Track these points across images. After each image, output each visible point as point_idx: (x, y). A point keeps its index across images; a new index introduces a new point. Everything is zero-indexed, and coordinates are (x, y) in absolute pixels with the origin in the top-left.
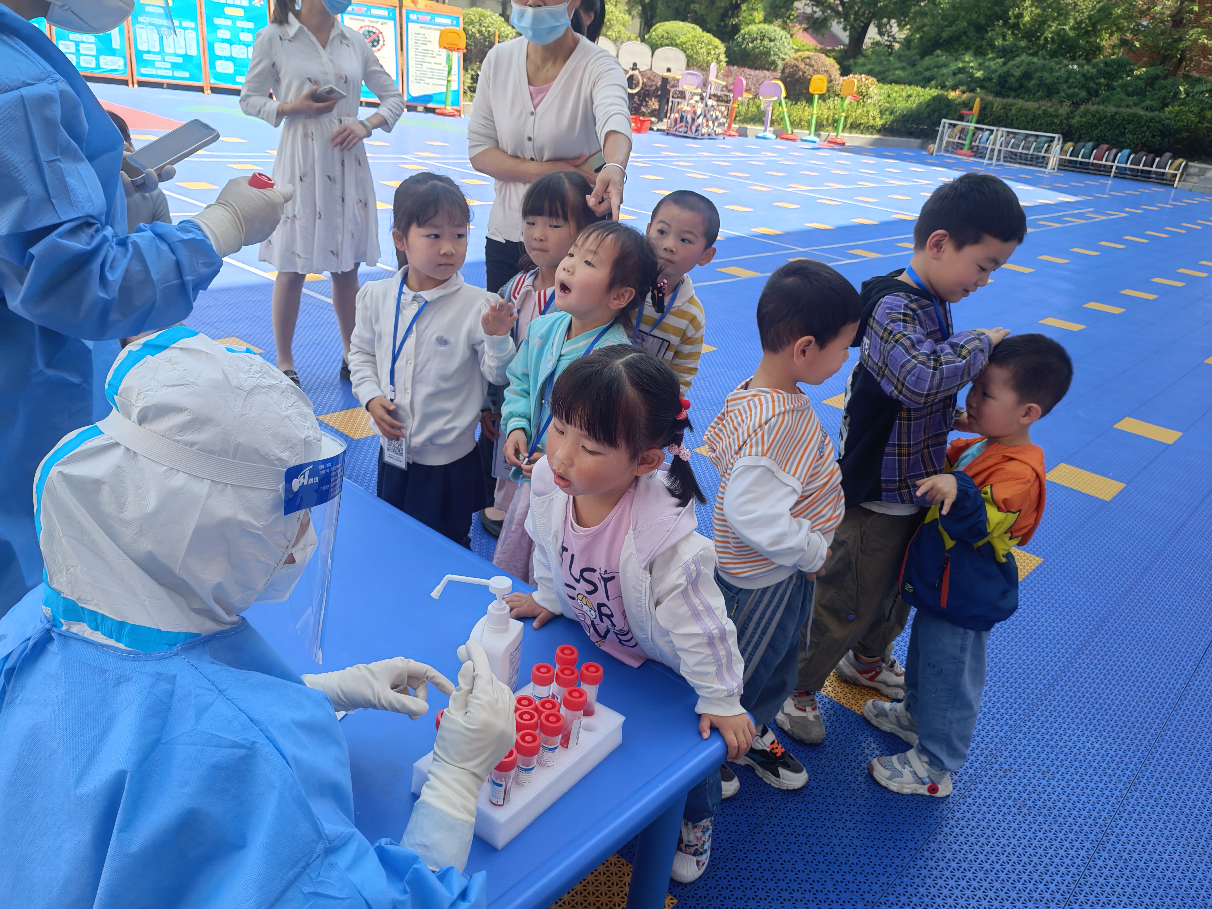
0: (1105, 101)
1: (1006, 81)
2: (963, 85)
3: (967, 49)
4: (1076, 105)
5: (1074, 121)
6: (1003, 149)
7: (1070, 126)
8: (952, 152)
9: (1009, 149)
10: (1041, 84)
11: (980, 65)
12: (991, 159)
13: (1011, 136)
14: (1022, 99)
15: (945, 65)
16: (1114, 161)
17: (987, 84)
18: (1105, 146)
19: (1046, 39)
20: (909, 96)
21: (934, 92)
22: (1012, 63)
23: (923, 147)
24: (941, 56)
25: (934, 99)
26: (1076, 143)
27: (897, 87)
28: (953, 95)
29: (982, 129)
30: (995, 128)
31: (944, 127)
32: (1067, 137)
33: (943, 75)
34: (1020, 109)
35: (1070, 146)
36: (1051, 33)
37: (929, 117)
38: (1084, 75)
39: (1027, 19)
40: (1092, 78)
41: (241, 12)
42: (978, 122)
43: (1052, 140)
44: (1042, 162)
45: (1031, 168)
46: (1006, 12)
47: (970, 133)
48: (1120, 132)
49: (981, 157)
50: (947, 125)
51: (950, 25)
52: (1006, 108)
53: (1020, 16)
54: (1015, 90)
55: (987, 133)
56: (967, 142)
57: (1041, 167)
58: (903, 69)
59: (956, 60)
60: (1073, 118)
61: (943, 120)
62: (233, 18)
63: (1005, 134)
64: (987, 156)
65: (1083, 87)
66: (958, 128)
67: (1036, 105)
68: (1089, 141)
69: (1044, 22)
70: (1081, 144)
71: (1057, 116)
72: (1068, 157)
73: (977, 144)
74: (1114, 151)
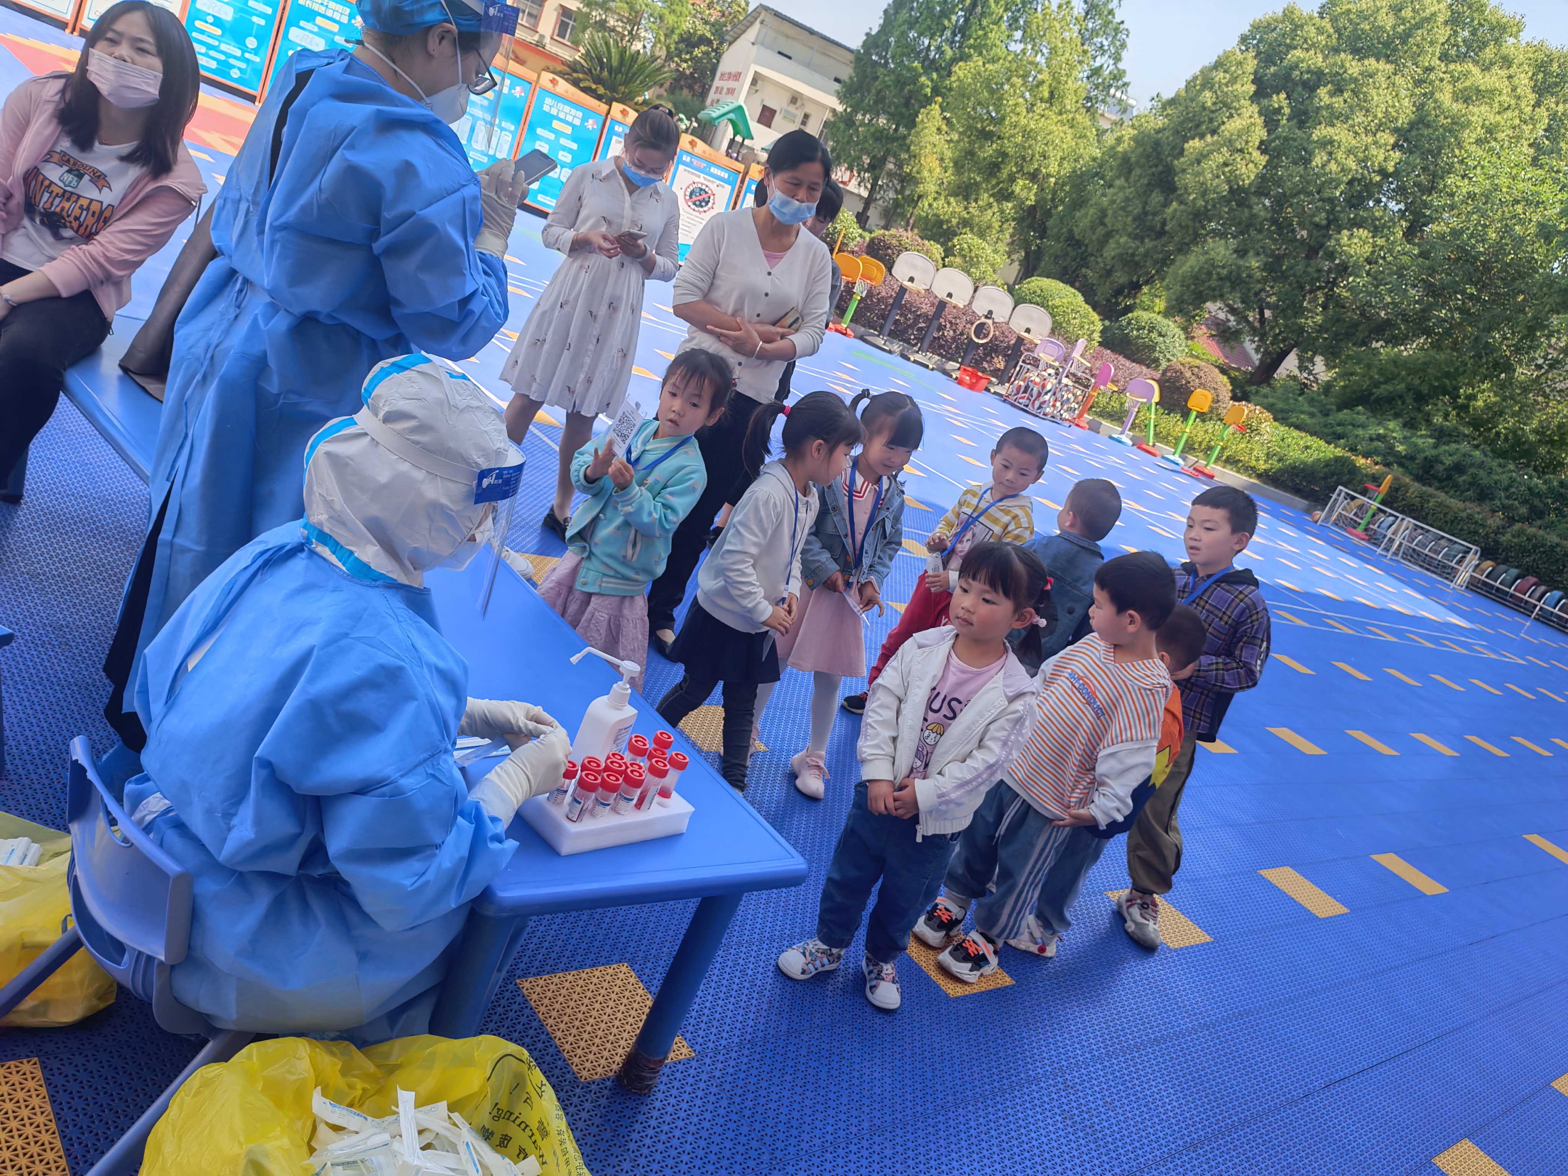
0: (1550, 526)
1: (1432, 467)
2: (1378, 455)
3: (1397, 416)
4: (1511, 520)
5: (1503, 539)
6: (1405, 542)
7: (1496, 542)
8: (1341, 528)
9: (1413, 545)
10: (1474, 483)
11: (1405, 438)
12: (1387, 550)
13: (1419, 531)
14: (1446, 493)
15: (1363, 426)
16: (1539, 601)
17: (1407, 463)
18: (1532, 579)
19: (1497, 433)
20: (1307, 448)
21: (1339, 452)
22: (1445, 448)
23: (1309, 511)
24: (1361, 414)
25: (1337, 459)
26: (1498, 564)
27: (1296, 433)
28: (1362, 462)
29: (1384, 512)
30: (1401, 516)
31: (1339, 495)
32: (1486, 554)
33: (1357, 436)
34: (1440, 504)
35: (1488, 565)
36: (1505, 428)
37: (1325, 478)
38: (1530, 489)
39: (1480, 403)
40: (1539, 495)
41: (568, 130)
42: (1383, 502)
43: (1467, 551)
44: (1449, 573)
45: (1434, 576)
46: (1457, 389)
47: (1370, 513)
48: (1558, 568)
49: (1374, 544)
50: (1343, 494)
51: (1385, 383)
52: (1424, 497)
53: (1473, 397)
54: (1440, 481)
55: (1392, 519)
56: (1363, 522)
57: (1446, 578)
58: (1312, 415)
59: (1379, 424)
60: (1503, 534)
61: (1340, 487)
62: (558, 134)
63: (1411, 526)
64: (1383, 545)
65: (1525, 502)
66: (1357, 502)
67: (1461, 505)
68: (1517, 567)
69: (1501, 413)
70: (1503, 567)
71: (1483, 526)
72: (1483, 578)
73: (1375, 527)
74: (1543, 588)
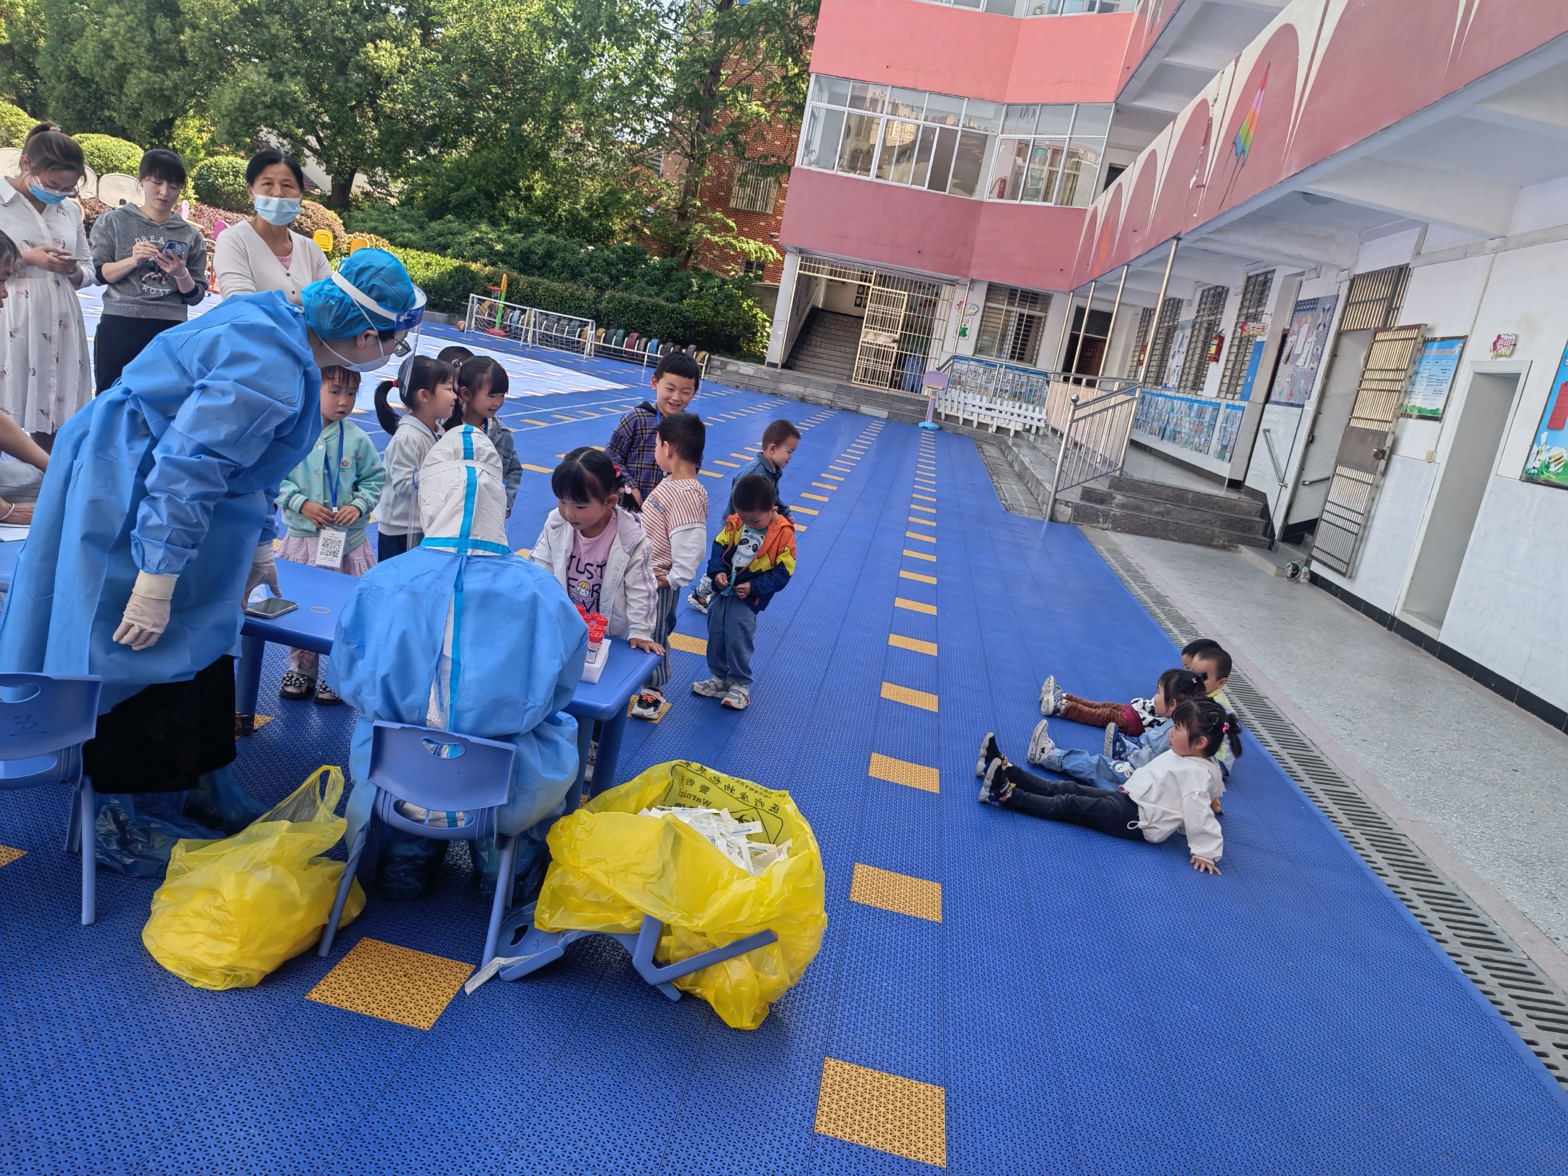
0: (627, 288)
1: (528, 258)
2: (483, 257)
3: (481, 217)
4: (601, 289)
5: (602, 306)
6: (537, 330)
7: (598, 311)
8: (483, 330)
9: (543, 331)
10: (565, 265)
11: (499, 237)
12: (526, 340)
13: (544, 317)
14: (548, 278)
15: (460, 233)
16: (645, 350)
17: (508, 259)
18: (636, 335)
19: (560, 216)
20: (428, 264)
21: (457, 263)
22: (531, 240)
23: (450, 323)
24: (451, 221)
25: (457, 269)
26: (608, 329)
27: (413, 253)
28: (474, 266)
29: (512, 308)
30: (525, 308)
31: (472, 302)
32: (598, 323)
33: (460, 243)
34: (547, 290)
35: (603, 332)
36: (565, 211)
37: (453, 289)
38: (605, 260)
39: (538, 193)
40: (612, 264)
42: (506, 300)
43: (587, 324)
44: (577, 347)
45: (568, 352)
46: (516, 182)
47: (500, 311)
48: (647, 321)
49: (515, 338)
50: (475, 300)
51: (457, 189)
52: (533, 286)
53: (530, 188)
54: (539, 269)
55: (519, 312)
56: (498, 320)
57: (577, 352)
58: (412, 231)
59: (472, 227)
60: (600, 303)
61: (471, 295)
63: (538, 315)
64: (522, 337)
65: (605, 272)
66: (486, 305)
67: (562, 287)
68: (619, 328)
69: (556, 199)
70: (612, 331)
71: (585, 300)
72: (602, 343)
73: (508, 323)
74: (644, 339)
